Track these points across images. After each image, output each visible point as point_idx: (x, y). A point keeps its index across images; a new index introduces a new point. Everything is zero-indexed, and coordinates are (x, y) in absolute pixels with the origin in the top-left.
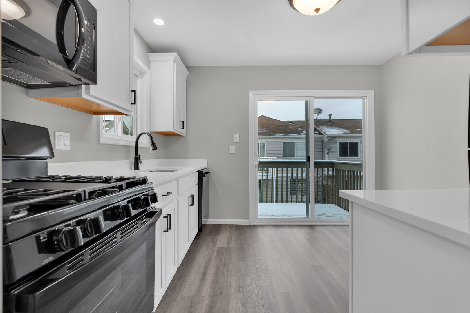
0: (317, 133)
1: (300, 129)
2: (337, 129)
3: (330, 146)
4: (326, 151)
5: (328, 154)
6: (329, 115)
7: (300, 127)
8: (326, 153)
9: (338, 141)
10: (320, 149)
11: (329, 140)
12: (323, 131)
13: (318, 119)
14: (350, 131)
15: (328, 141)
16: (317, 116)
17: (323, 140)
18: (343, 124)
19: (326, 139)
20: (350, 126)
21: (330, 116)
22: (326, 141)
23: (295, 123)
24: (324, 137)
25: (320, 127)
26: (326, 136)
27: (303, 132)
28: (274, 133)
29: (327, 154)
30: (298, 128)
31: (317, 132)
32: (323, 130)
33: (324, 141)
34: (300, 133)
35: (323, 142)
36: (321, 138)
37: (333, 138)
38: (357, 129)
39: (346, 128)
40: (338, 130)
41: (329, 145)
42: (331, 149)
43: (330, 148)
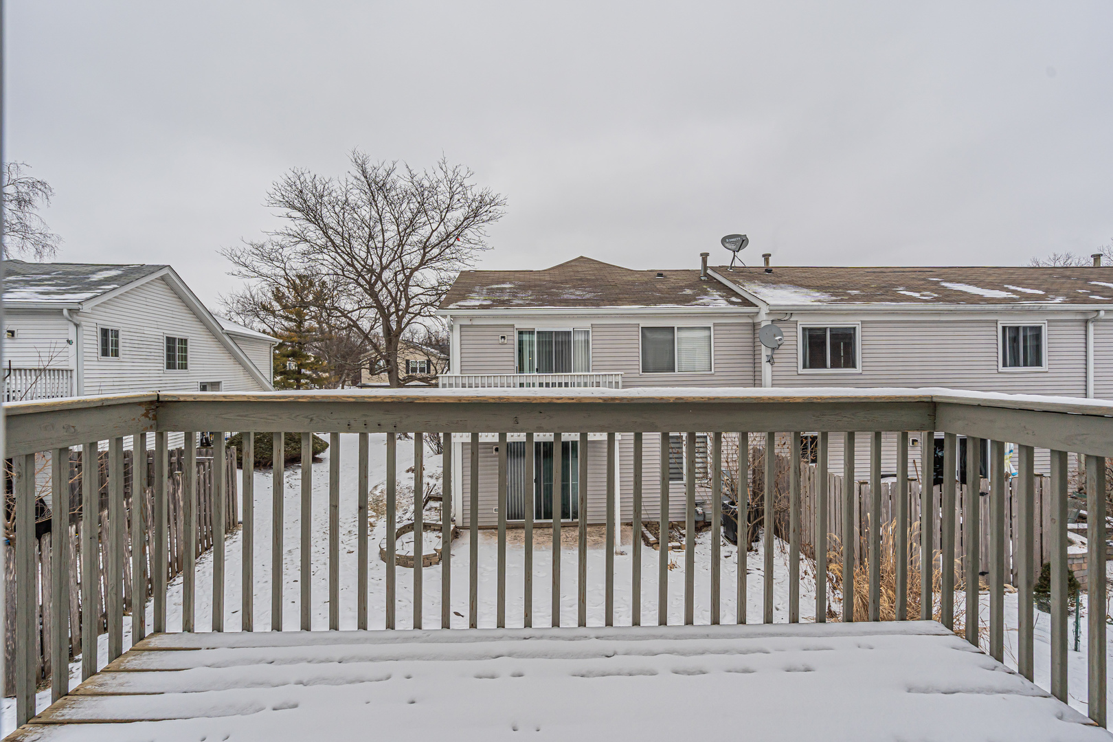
0: (740, 301)
1: (688, 292)
2: (793, 290)
3: (777, 338)
4: (765, 352)
5: (772, 361)
6: (764, 256)
7: (689, 286)
8: (764, 359)
9: (799, 323)
10: (747, 348)
11: (772, 321)
12: (755, 295)
13: (737, 263)
14: (832, 296)
15: (770, 323)
16: (734, 256)
17: (757, 320)
18: (806, 278)
19: (764, 319)
20: (828, 283)
21: (766, 257)
22: (763, 324)
23: (674, 277)
24: (758, 313)
25: (743, 286)
26: (764, 310)
27: (696, 300)
28: (615, 301)
29: (769, 361)
30: (682, 288)
31: (737, 298)
32: (756, 293)
33: (759, 324)
34: (689, 302)
35: (757, 327)
36: (749, 315)
37: (783, 316)
38: (849, 291)
39: (819, 288)
40: (796, 292)
41: (775, 336)
42: (781, 347)
43: (779, 343)
